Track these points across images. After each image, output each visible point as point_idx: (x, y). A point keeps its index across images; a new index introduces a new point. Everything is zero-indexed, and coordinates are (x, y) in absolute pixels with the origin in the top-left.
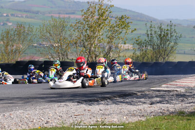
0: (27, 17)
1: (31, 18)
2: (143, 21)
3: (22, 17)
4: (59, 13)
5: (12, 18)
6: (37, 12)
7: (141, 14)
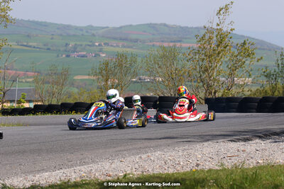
0: (123, 46)
1: (129, 47)
2: (264, 49)
3: (118, 46)
4: (162, 41)
5: (106, 48)
6: (136, 41)
7: (262, 41)
